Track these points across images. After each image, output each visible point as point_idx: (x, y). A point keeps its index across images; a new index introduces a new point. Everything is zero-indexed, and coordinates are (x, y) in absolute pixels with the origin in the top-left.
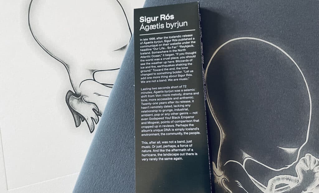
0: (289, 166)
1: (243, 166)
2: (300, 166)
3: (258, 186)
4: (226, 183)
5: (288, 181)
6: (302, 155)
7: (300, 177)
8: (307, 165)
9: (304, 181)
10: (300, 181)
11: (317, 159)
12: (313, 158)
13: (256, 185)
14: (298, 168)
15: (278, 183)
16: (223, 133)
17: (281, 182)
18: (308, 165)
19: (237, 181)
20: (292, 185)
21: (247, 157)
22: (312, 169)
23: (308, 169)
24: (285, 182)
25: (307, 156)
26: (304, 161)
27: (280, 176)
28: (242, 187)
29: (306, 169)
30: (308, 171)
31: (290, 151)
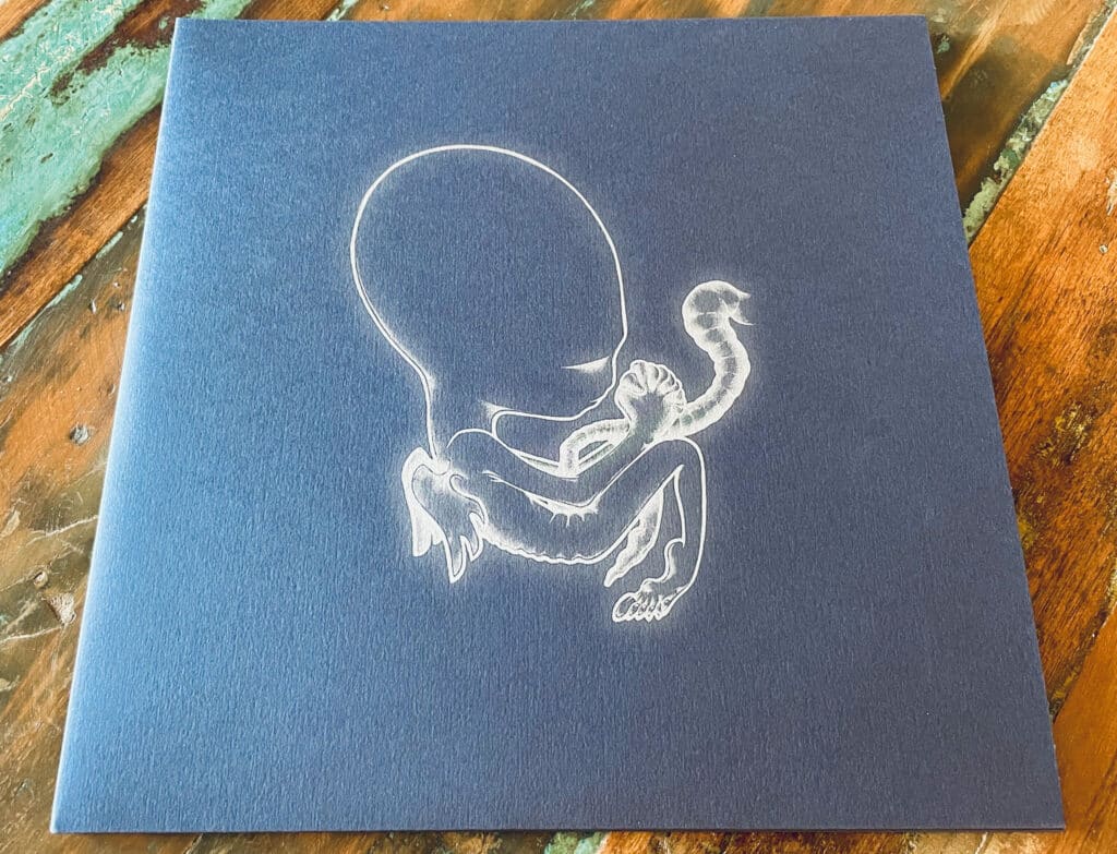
0: (599, 400)
1: (494, 435)
2: (625, 393)
3: (539, 467)
4: (463, 483)
5: (605, 432)
6: (623, 366)
7: (631, 417)
8: (640, 386)
9: (641, 421)
10: (633, 425)
11: (658, 366)
12: (649, 366)
13: (533, 464)
14: (621, 399)
15: (582, 444)
16: (429, 378)
17: (589, 440)
18: (642, 384)
19: (488, 472)
20: (616, 438)
21: (495, 411)
22: (652, 389)
23: (645, 393)
24: (598, 437)
25: (635, 368)
26: (631, 378)
27: (583, 429)
28: (500, 480)
29: (639, 394)
30: (644, 398)
31: (593, 367)
